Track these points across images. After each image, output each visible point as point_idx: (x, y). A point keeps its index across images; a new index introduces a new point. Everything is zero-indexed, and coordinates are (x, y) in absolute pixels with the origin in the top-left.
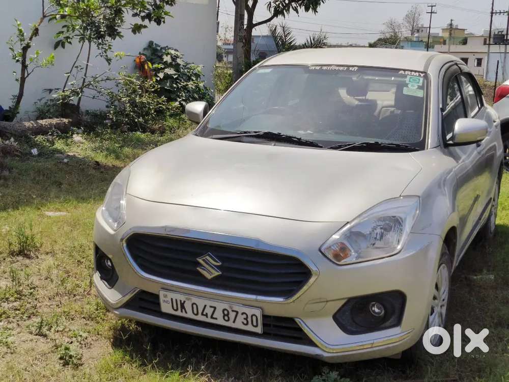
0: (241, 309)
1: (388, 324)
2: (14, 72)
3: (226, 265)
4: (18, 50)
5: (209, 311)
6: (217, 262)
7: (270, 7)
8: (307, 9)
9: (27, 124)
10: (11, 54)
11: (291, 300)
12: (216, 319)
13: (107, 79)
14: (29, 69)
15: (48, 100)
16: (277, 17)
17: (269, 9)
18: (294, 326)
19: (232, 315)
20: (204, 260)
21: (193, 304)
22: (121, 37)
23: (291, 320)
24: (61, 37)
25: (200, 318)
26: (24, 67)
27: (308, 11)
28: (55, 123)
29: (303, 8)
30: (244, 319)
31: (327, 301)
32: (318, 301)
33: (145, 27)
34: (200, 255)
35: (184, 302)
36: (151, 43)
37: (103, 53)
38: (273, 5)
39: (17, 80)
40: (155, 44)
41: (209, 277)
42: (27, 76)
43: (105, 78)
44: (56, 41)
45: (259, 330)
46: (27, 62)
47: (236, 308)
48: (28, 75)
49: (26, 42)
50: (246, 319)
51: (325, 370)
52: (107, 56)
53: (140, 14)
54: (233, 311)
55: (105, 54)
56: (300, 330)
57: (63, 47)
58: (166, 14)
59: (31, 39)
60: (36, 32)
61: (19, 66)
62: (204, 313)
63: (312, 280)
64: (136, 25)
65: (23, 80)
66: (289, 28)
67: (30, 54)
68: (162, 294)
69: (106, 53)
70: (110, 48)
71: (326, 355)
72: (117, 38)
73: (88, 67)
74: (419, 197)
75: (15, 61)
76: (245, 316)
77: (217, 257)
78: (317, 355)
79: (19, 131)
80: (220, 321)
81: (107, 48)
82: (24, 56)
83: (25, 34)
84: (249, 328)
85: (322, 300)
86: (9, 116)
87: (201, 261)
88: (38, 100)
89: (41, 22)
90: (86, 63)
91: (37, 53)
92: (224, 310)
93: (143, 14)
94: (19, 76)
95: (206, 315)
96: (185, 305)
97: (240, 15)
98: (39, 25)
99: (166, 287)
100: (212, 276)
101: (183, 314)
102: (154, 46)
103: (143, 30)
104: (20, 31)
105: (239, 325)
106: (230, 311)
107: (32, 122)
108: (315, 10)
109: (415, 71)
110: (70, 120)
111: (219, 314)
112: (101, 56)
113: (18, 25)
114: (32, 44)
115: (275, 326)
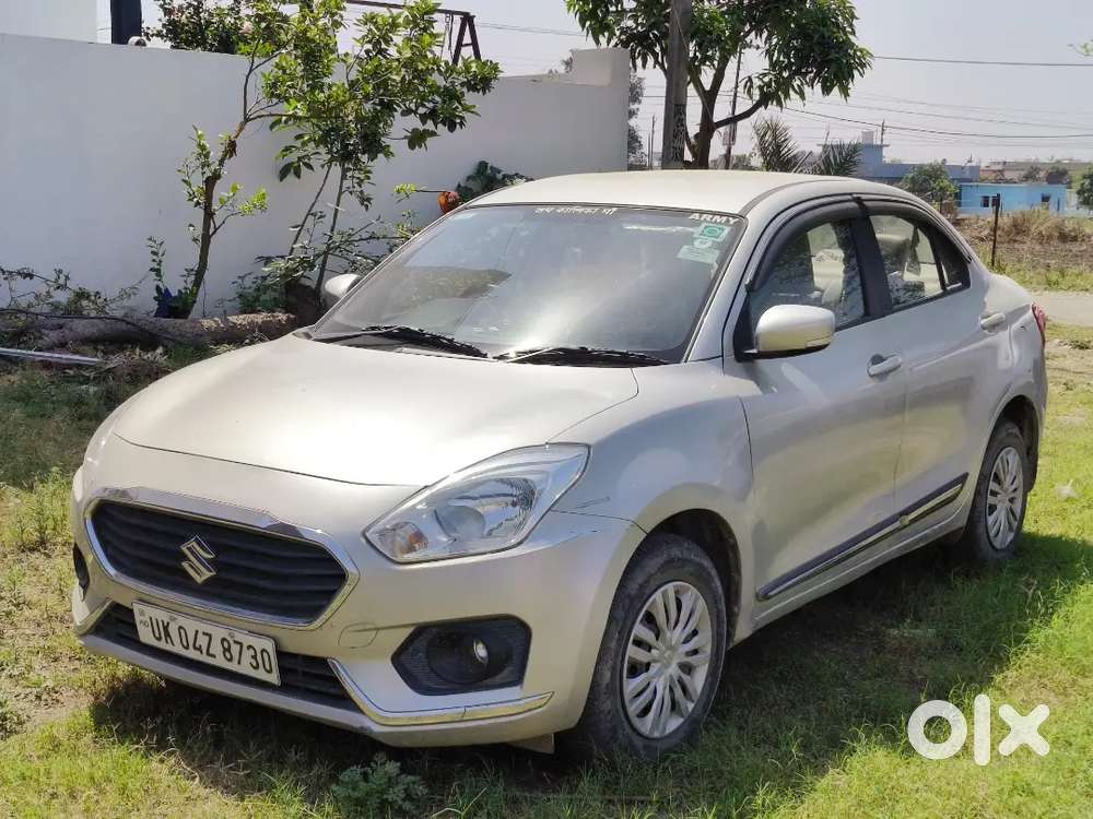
0: (248, 640)
1: (498, 679)
2: (191, 225)
3: (221, 558)
4: (198, 182)
5: (203, 641)
6: (209, 553)
7: (751, 86)
8: (827, 90)
9: (207, 323)
10: (185, 190)
11: (318, 623)
12: (214, 656)
13: (371, 238)
14: (218, 219)
15: (257, 278)
16: (766, 108)
17: (749, 91)
18: (328, 674)
19: (235, 649)
20: (189, 549)
21: (180, 627)
22: (388, 154)
23: (322, 662)
24: (293, 157)
25: (192, 654)
26: (209, 215)
27: (828, 94)
28: (260, 321)
29: (818, 87)
30: (252, 657)
31: (378, 629)
32: (361, 628)
33: (433, 134)
34: (184, 539)
35: (168, 624)
36: (483, 166)
37: (354, 187)
38: (757, 82)
39: (195, 240)
40: (491, 167)
41: (199, 580)
42: (215, 232)
43: (367, 235)
44: (282, 165)
45: (274, 678)
46: (215, 207)
47: (239, 637)
48: (216, 229)
49: (212, 168)
50: (254, 657)
51: (380, 757)
52: (362, 192)
53: (417, 109)
54: (236, 642)
55: (357, 188)
56: (335, 681)
57: (298, 175)
58: (466, 109)
59: (221, 162)
60: (231, 148)
61: (200, 213)
62: (197, 645)
63: (346, 589)
64: (415, 131)
65: (206, 240)
66: (785, 129)
67: (220, 191)
68: (137, 608)
69: (360, 186)
70: (369, 178)
71: (377, 729)
72: (381, 156)
73: (339, 214)
74: (588, 447)
75: (193, 203)
76: (252, 652)
77: (208, 542)
78: (362, 728)
79: (189, 335)
80: (220, 662)
81: (362, 177)
82: (208, 194)
83: (212, 154)
84: (261, 674)
85: (368, 627)
86: (177, 308)
87: (184, 549)
88: (239, 277)
89: (241, 129)
90: (333, 206)
91: (235, 189)
92: (223, 640)
93: (422, 110)
94: (199, 231)
95: (199, 649)
96: (170, 629)
97: (676, 105)
98: (236, 137)
99: (143, 597)
100: (204, 578)
101: (169, 647)
102: (489, 171)
103: (429, 141)
104: (203, 147)
105: (245, 668)
106: (231, 642)
107: (217, 319)
108: (845, 91)
109: (721, 214)
110: (292, 316)
111: (217, 648)
112: (351, 193)
113: (199, 137)
114: (224, 172)
115: (305, 674)
